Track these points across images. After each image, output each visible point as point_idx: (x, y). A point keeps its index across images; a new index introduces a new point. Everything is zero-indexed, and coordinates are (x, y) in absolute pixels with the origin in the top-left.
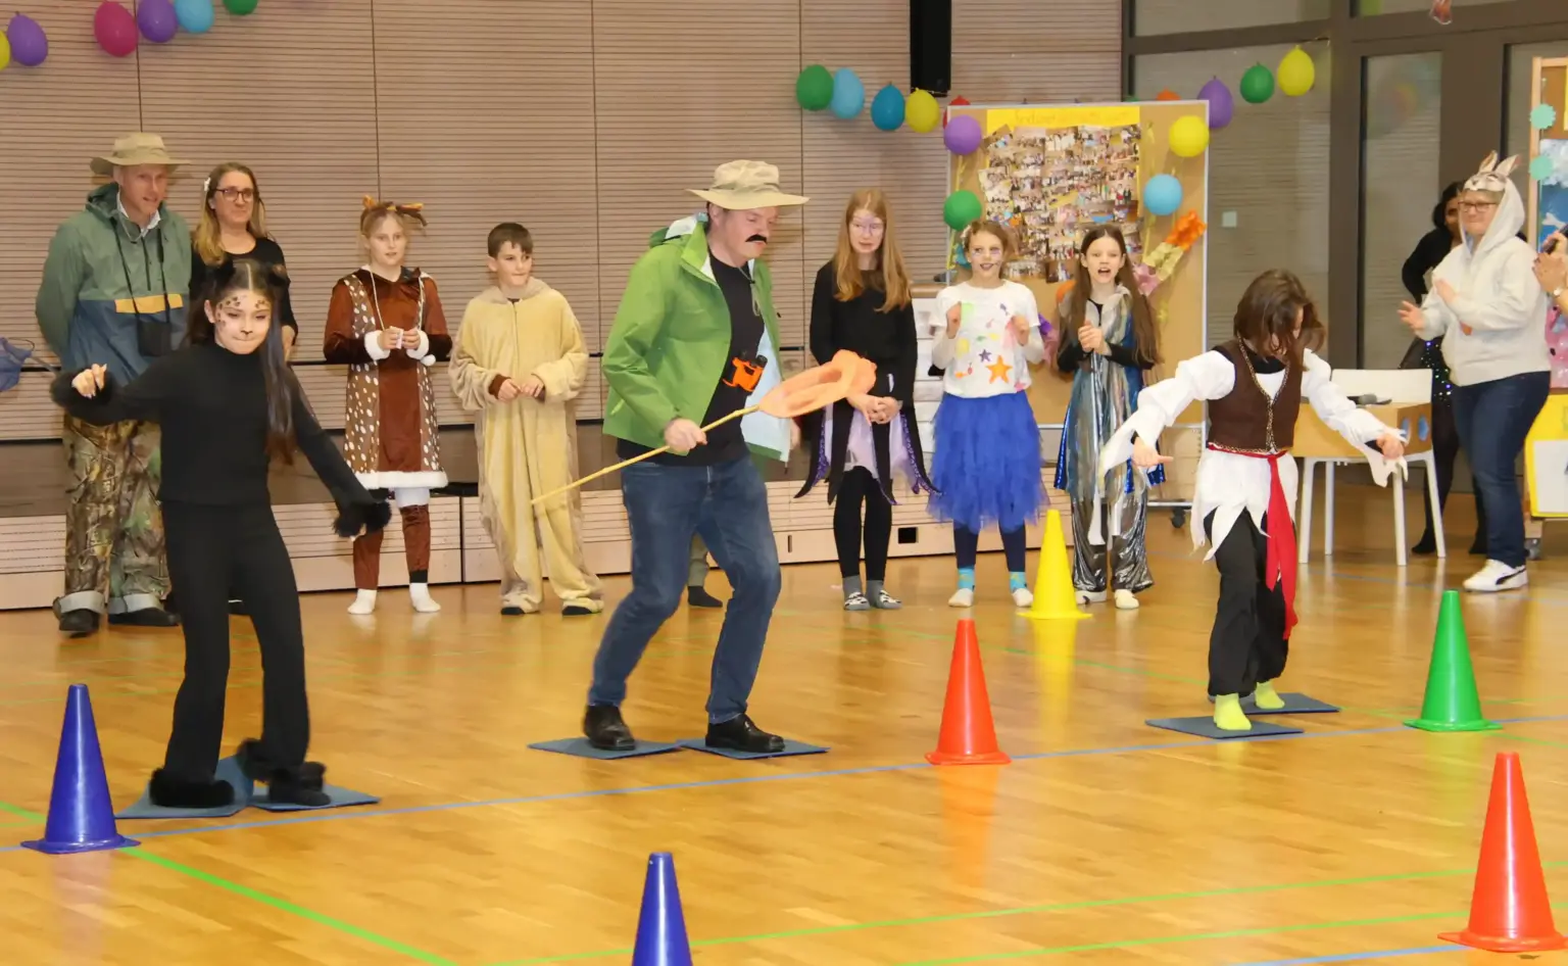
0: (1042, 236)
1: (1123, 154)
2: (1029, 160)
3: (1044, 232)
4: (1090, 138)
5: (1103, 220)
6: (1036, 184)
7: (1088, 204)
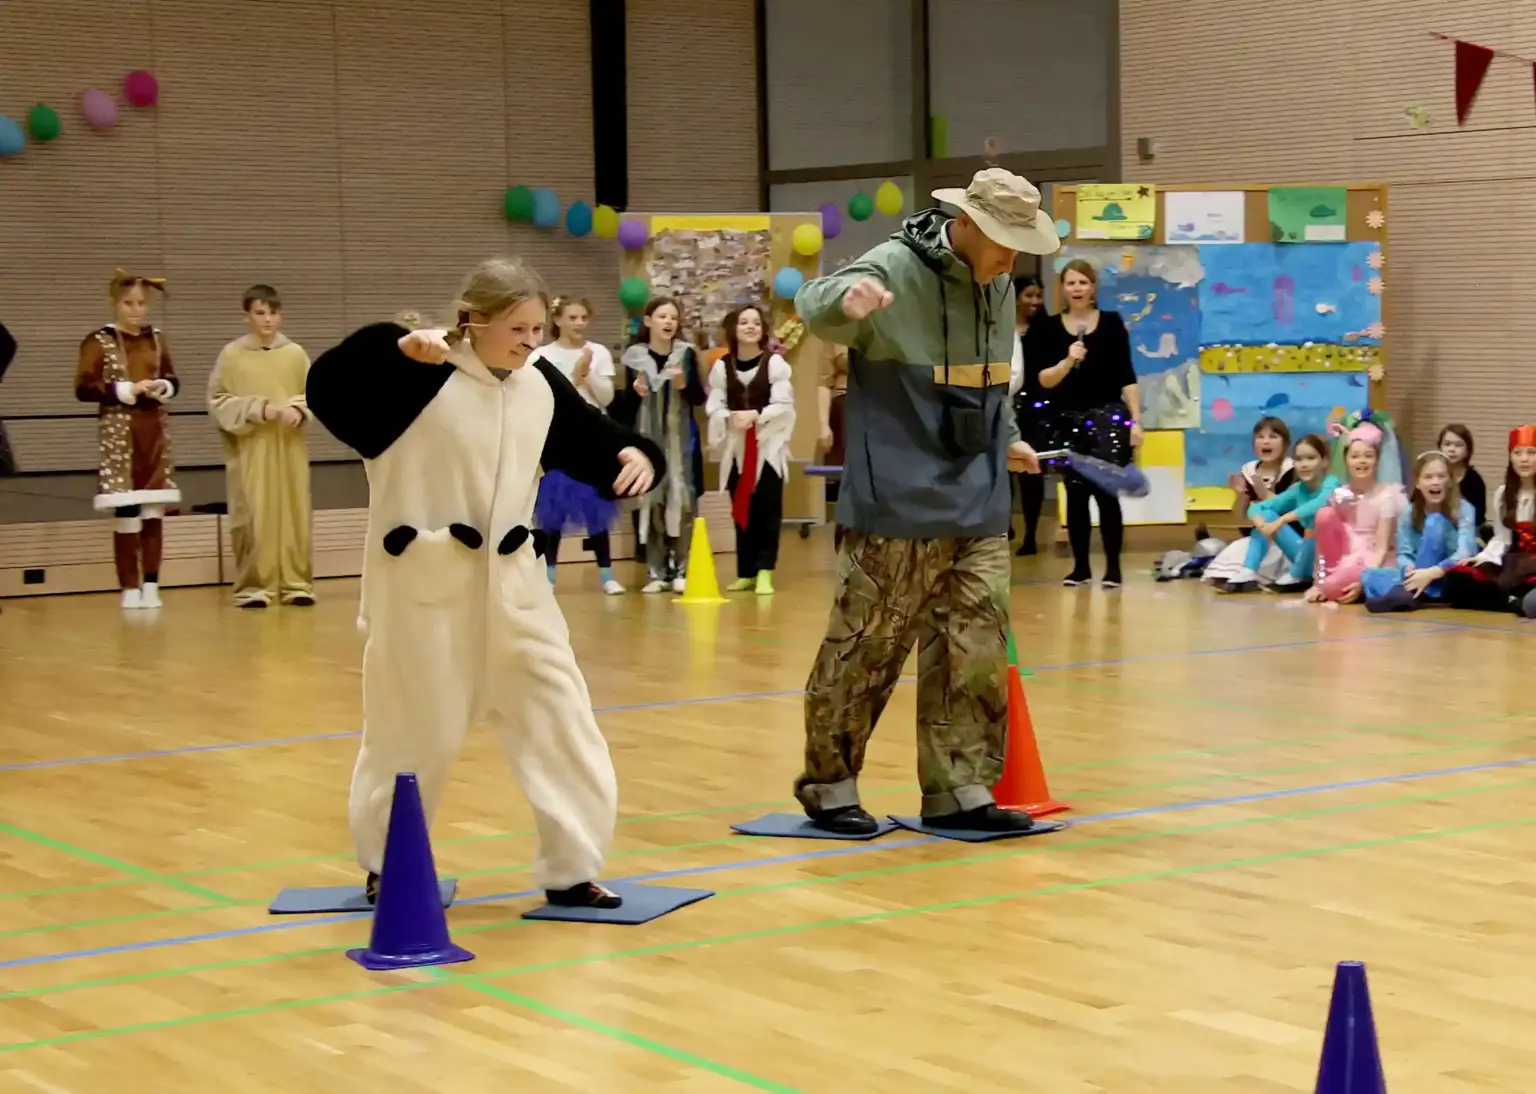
0: (696, 314)
1: (758, 252)
2: (684, 255)
3: (697, 310)
4: (732, 239)
5: (744, 301)
6: (691, 273)
7: (730, 289)
